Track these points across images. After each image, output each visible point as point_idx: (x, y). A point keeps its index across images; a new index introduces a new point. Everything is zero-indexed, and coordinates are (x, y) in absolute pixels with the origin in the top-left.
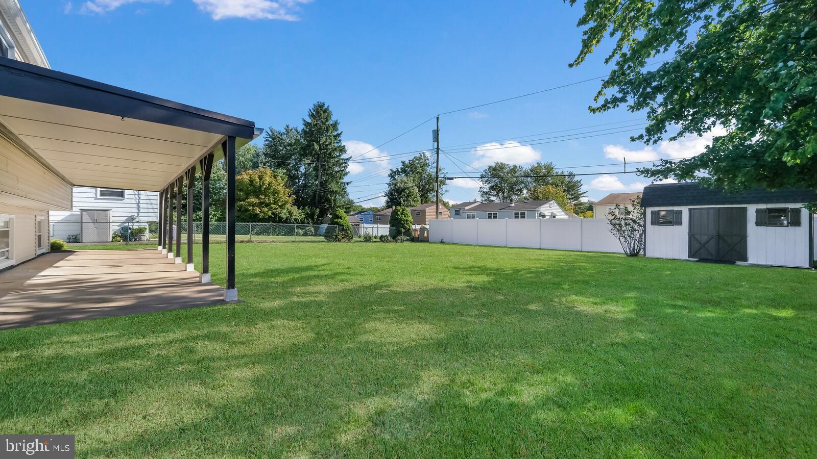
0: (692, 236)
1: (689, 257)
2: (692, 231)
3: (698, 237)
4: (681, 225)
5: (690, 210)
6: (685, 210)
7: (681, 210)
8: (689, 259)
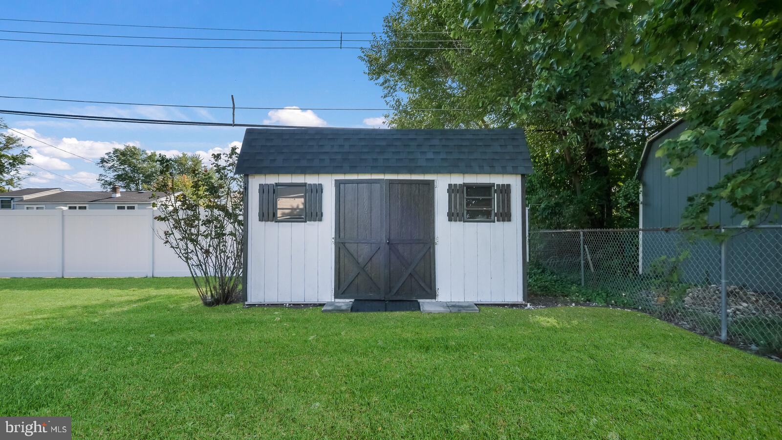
0: (341, 246)
1: (336, 297)
2: (342, 235)
3: (352, 247)
4: (320, 220)
5: (338, 183)
6: (328, 183)
7: (321, 185)
8: (337, 300)
